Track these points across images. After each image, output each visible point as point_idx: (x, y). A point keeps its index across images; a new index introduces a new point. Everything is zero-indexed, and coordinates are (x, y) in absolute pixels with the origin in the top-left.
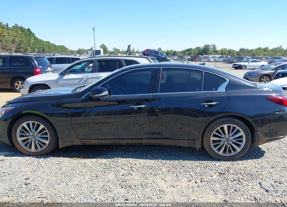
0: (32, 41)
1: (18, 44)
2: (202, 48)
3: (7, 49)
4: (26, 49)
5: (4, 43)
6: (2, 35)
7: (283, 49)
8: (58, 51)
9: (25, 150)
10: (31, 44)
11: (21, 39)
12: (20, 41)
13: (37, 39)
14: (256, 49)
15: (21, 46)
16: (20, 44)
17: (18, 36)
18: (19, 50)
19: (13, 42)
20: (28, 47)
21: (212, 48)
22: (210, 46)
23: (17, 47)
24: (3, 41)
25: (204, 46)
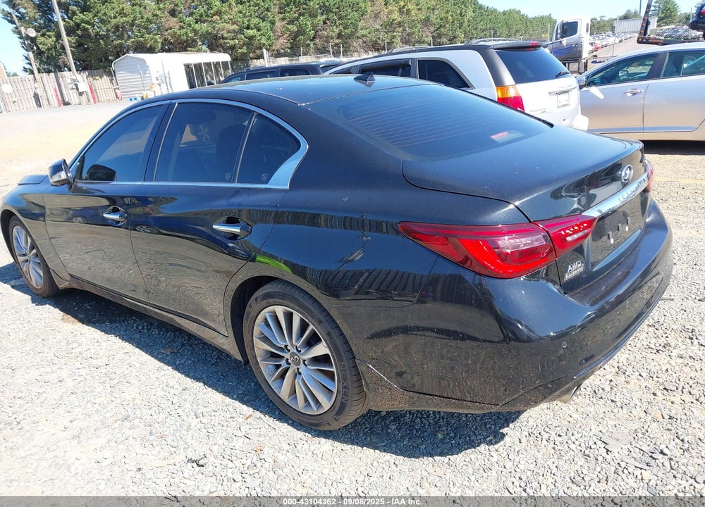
0: (470, 14)
1: (437, 26)
3: (413, 40)
4: (454, 37)
5: (407, 29)
6: (405, 10)
8: (531, 32)
10: (466, 23)
11: (443, 15)
12: (441, 19)
13: (481, 7)
15: (442, 30)
16: (441, 26)
17: (438, 6)
18: (439, 40)
19: (426, 22)
20: (458, 33)
23: (434, 34)
24: (406, 25)
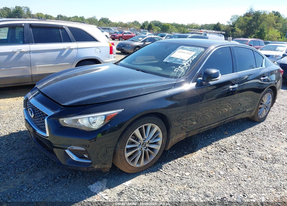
2: (12, 10)
7: (97, 20)
9: (133, 168)
14: (73, 17)
21: (26, 11)
22: (23, 8)
25: (16, 8)
